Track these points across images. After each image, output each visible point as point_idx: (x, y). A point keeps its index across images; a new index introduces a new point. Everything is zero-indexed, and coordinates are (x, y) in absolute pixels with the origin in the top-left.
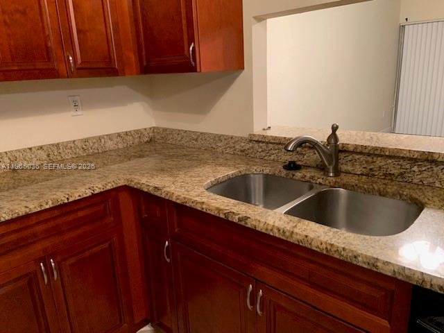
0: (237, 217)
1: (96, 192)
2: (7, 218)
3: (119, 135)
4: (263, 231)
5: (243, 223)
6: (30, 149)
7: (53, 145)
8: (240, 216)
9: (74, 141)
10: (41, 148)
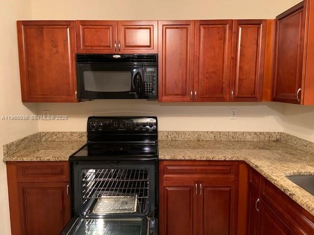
0: (289, 193)
1: (227, 160)
2: (188, 159)
3: (255, 133)
4: (300, 204)
5: (291, 197)
6: (207, 132)
7: (218, 132)
8: (291, 193)
9: (229, 132)
10: (212, 132)
